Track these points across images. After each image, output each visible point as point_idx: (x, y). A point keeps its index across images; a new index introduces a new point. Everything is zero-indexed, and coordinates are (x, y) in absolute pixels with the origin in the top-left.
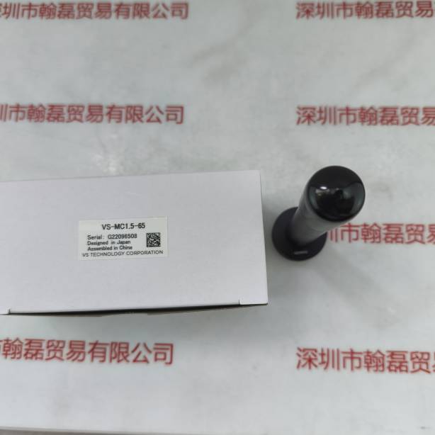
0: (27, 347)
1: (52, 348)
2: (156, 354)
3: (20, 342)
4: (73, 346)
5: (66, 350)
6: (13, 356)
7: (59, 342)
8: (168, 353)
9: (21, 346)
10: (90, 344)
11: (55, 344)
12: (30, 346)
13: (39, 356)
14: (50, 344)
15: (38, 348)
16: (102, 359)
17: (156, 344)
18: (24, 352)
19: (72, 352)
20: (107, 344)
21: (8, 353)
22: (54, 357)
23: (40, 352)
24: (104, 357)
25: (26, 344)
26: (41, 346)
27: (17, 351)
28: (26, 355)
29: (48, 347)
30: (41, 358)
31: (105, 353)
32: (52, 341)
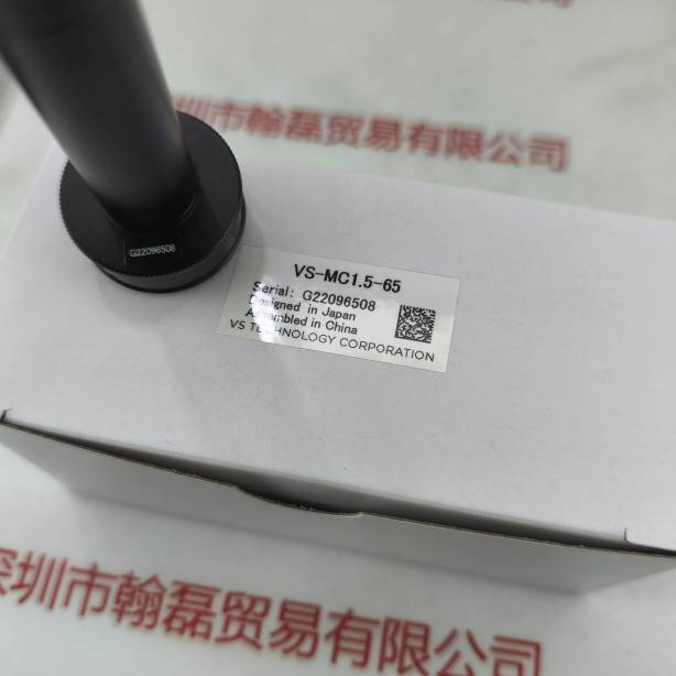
0: (175, 602)
1: (236, 613)
2: (497, 664)
3: (160, 586)
4: (288, 615)
5: (271, 623)
6: (135, 619)
7: (254, 600)
8: (529, 665)
9: (160, 596)
10: (333, 615)
11: (246, 604)
12: (182, 601)
13: (201, 629)
14: (233, 602)
15: (202, 608)
16: (359, 659)
17: (499, 639)
18: (164, 614)
19: (286, 629)
20: (375, 622)
21: (127, 609)
22: (240, 635)
23: (204, 618)
24: (366, 654)
25: (173, 595)
26: (208, 605)
27: (149, 609)
28: (168, 621)
29: (226, 609)
30: (207, 636)
31: (368, 643)
32: (240, 595)
